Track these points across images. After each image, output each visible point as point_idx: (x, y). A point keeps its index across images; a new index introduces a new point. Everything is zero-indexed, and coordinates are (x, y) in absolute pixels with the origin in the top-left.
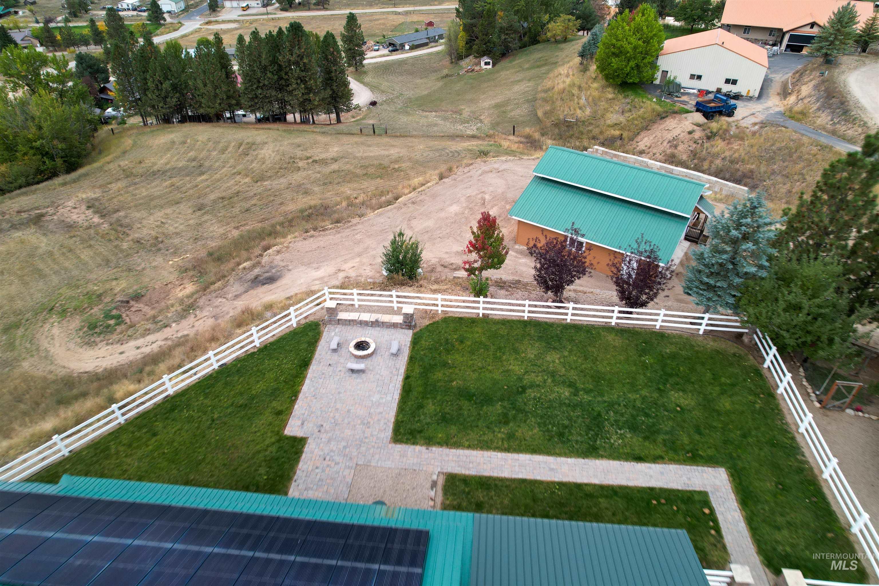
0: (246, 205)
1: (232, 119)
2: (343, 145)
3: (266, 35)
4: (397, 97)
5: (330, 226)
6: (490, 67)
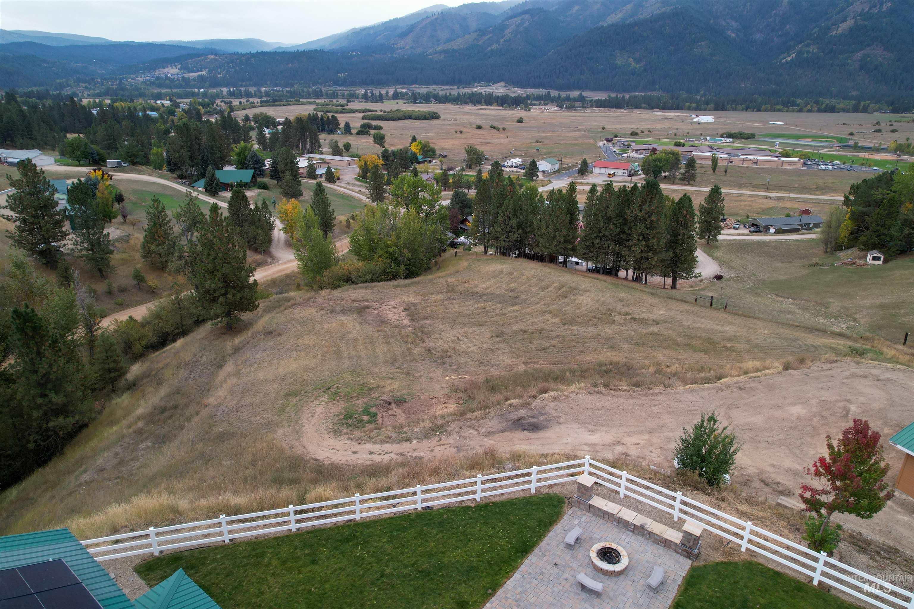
0: (546, 344)
1: (565, 264)
2: (671, 309)
3: (620, 189)
4: (749, 277)
5: (625, 388)
6: (880, 263)
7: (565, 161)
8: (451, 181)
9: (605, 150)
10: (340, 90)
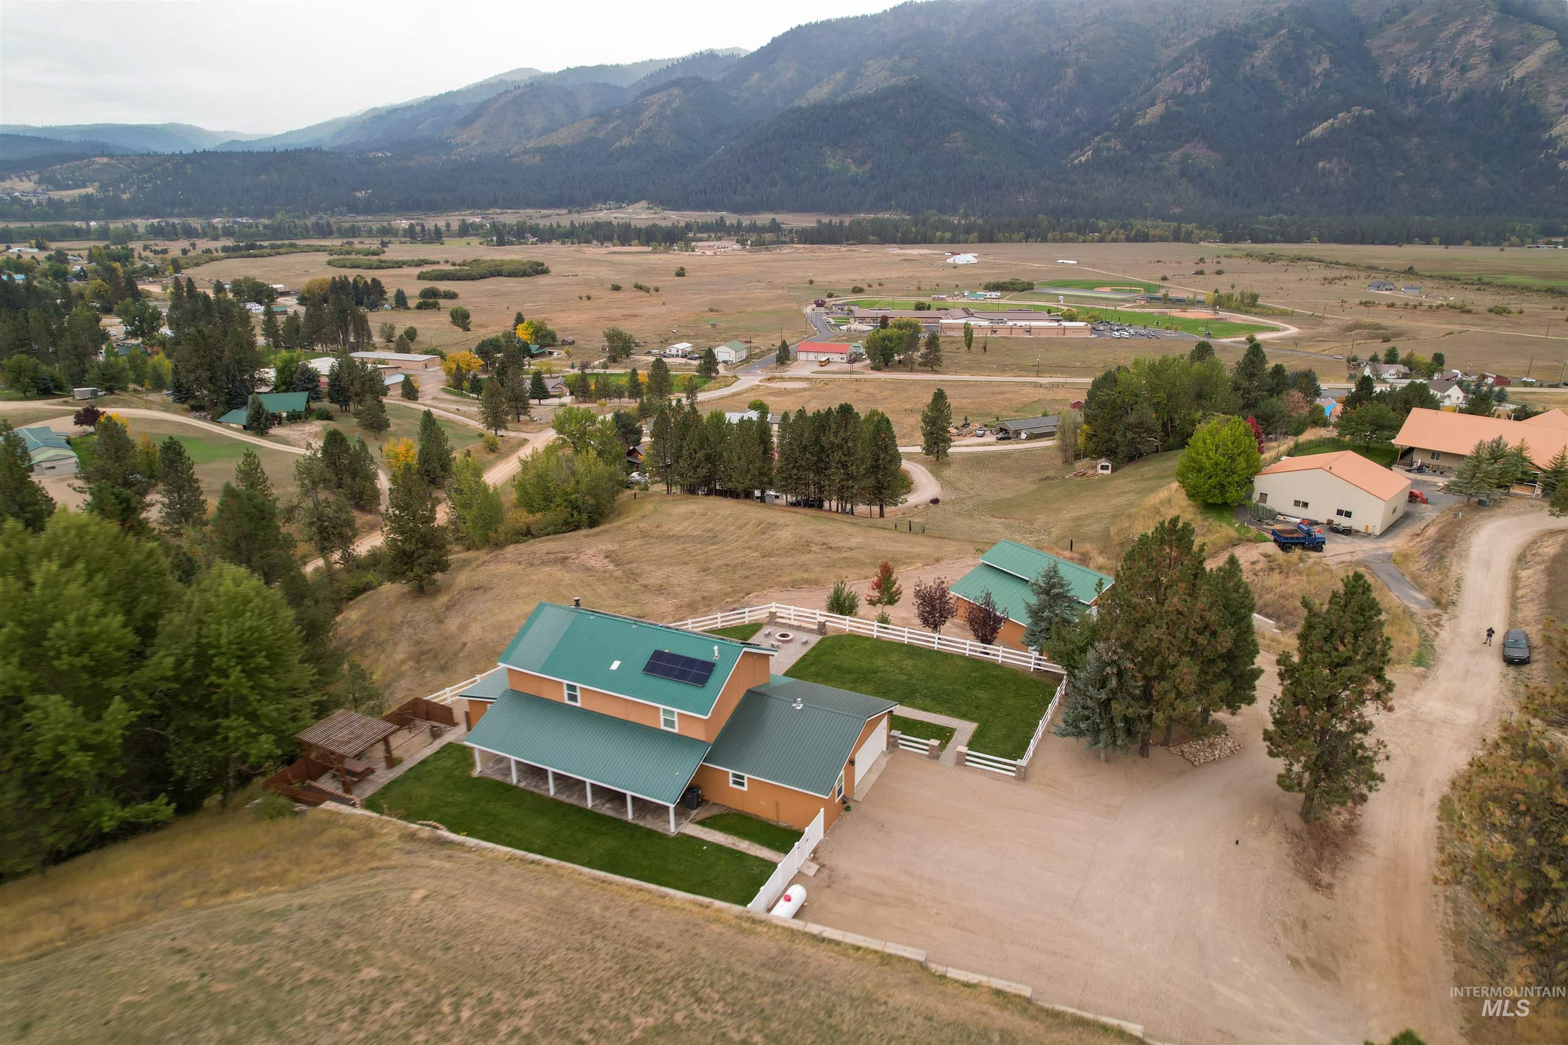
2: (868, 537)
4: (971, 498)
6: (1109, 472)
7: (756, 342)
8: (593, 387)
9: (814, 320)
10: (360, 220)
